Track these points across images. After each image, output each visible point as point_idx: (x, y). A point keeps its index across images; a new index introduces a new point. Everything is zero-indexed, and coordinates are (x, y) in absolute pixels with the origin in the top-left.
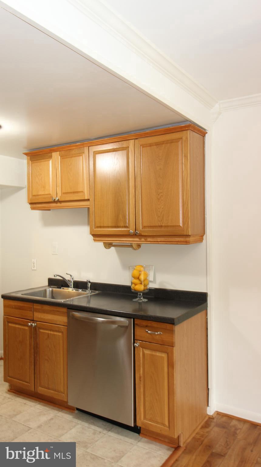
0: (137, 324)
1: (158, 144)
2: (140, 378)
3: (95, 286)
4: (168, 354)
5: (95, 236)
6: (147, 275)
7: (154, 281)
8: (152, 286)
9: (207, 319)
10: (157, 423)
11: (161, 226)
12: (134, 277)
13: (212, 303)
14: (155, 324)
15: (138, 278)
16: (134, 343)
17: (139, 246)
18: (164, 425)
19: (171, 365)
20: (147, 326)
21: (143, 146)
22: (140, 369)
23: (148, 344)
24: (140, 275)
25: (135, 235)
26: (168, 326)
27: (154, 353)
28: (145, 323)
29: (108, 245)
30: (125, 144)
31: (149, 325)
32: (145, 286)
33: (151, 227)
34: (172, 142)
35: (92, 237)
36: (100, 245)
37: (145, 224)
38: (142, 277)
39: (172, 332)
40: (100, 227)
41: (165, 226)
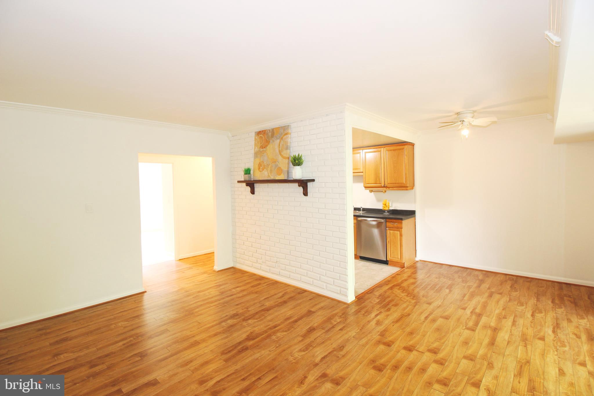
0: (387, 221)
1: (394, 150)
2: (388, 241)
3: (364, 210)
4: (400, 231)
5: (365, 187)
6: (389, 203)
7: (392, 206)
8: (391, 208)
9: (415, 221)
10: (396, 258)
11: (396, 183)
12: (384, 205)
13: (417, 214)
14: (394, 221)
15: (386, 205)
16: (386, 228)
17: (385, 191)
18: (398, 258)
19: (401, 235)
20: (391, 222)
21: (388, 150)
22: (388, 239)
23: (391, 228)
24: (386, 203)
25: (384, 187)
26: (400, 221)
27: (394, 232)
28: (390, 220)
29: (371, 191)
30: (379, 149)
31: (392, 221)
32: (388, 208)
33: (391, 183)
34: (400, 150)
35: (364, 188)
36: (368, 191)
37: (388, 182)
38: (387, 204)
39: (401, 223)
40: (368, 184)
41: (398, 183)
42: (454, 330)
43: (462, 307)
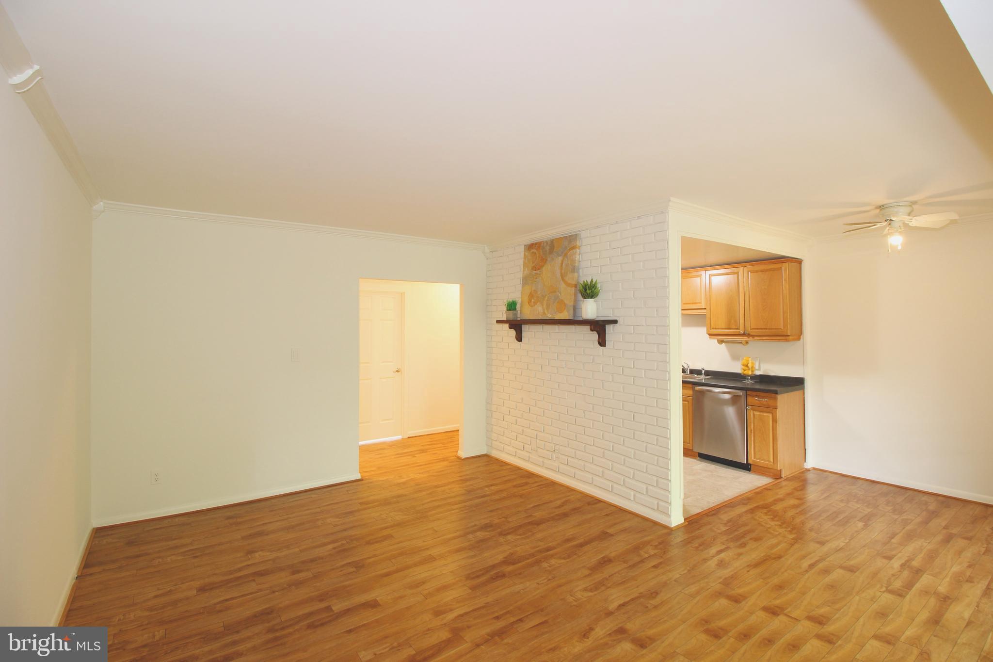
0: (748, 395)
1: (762, 271)
2: (751, 430)
3: (708, 373)
4: (773, 414)
5: (710, 335)
6: (753, 363)
7: (759, 369)
8: (758, 373)
9: (804, 397)
10: (764, 460)
11: (766, 329)
12: (743, 365)
13: (808, 384)
14: (762, 394)
15: (747, 366)
16: (746, 407)
17: (747, 343)
18: (770, 461)
19: (775, 421)
20: (756, 396)
21: (752, 272)
22: (751, 425)
23: (755, 407)
24: (748, 364)
25: (744, 335)
26: (773, 395)
27: (762, 414)
28: (755, 393)
29: (721, 342)
30: (735, 270)
31: (758, 395)
32: (752, 371)
33: (757, 329)
34: (774, 270)
35: (708, 336)
36: (715, 341)
37: (752, 327)
38: (750, 365)
39: (775, 399)
40: (715, 328)
41: (770, 329)
42: (863, 592)
43: (884, 555)
